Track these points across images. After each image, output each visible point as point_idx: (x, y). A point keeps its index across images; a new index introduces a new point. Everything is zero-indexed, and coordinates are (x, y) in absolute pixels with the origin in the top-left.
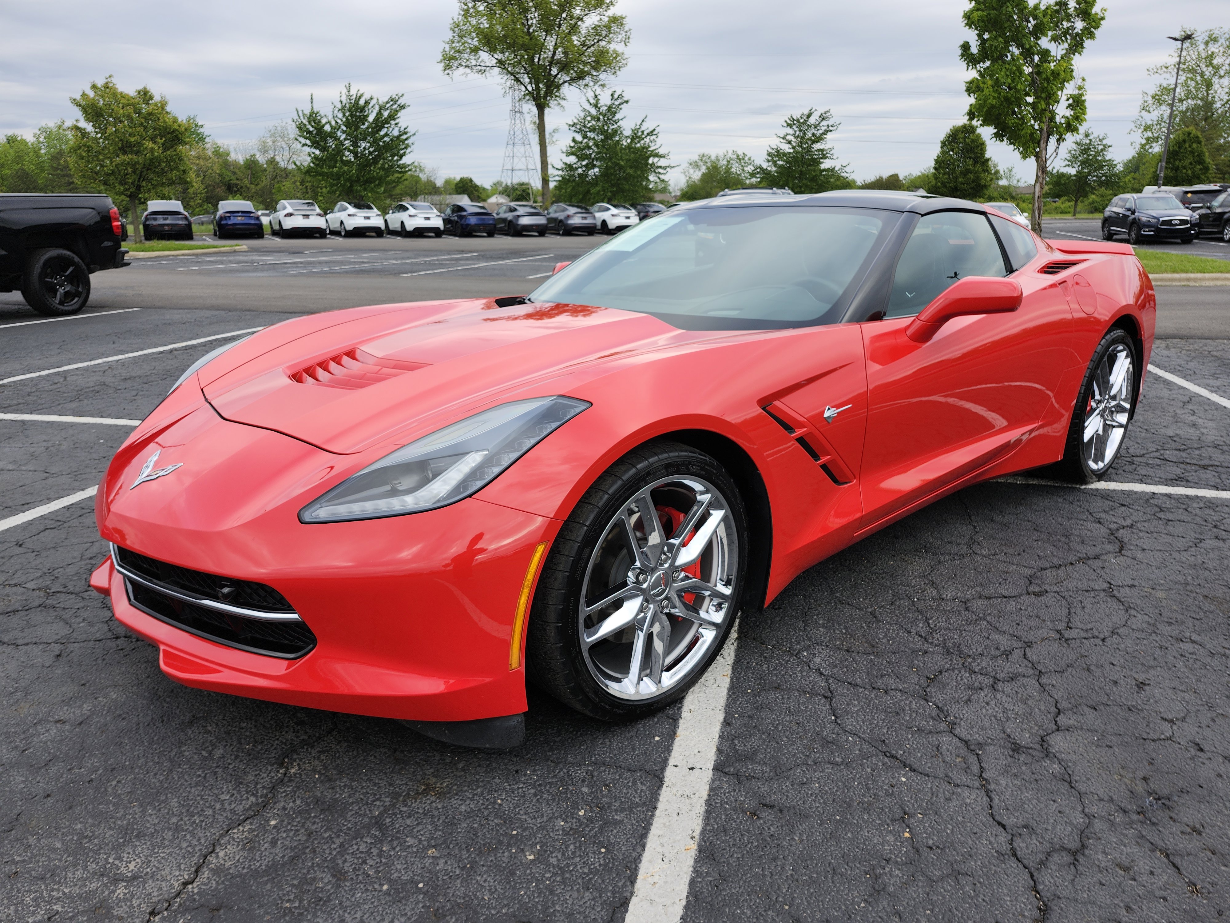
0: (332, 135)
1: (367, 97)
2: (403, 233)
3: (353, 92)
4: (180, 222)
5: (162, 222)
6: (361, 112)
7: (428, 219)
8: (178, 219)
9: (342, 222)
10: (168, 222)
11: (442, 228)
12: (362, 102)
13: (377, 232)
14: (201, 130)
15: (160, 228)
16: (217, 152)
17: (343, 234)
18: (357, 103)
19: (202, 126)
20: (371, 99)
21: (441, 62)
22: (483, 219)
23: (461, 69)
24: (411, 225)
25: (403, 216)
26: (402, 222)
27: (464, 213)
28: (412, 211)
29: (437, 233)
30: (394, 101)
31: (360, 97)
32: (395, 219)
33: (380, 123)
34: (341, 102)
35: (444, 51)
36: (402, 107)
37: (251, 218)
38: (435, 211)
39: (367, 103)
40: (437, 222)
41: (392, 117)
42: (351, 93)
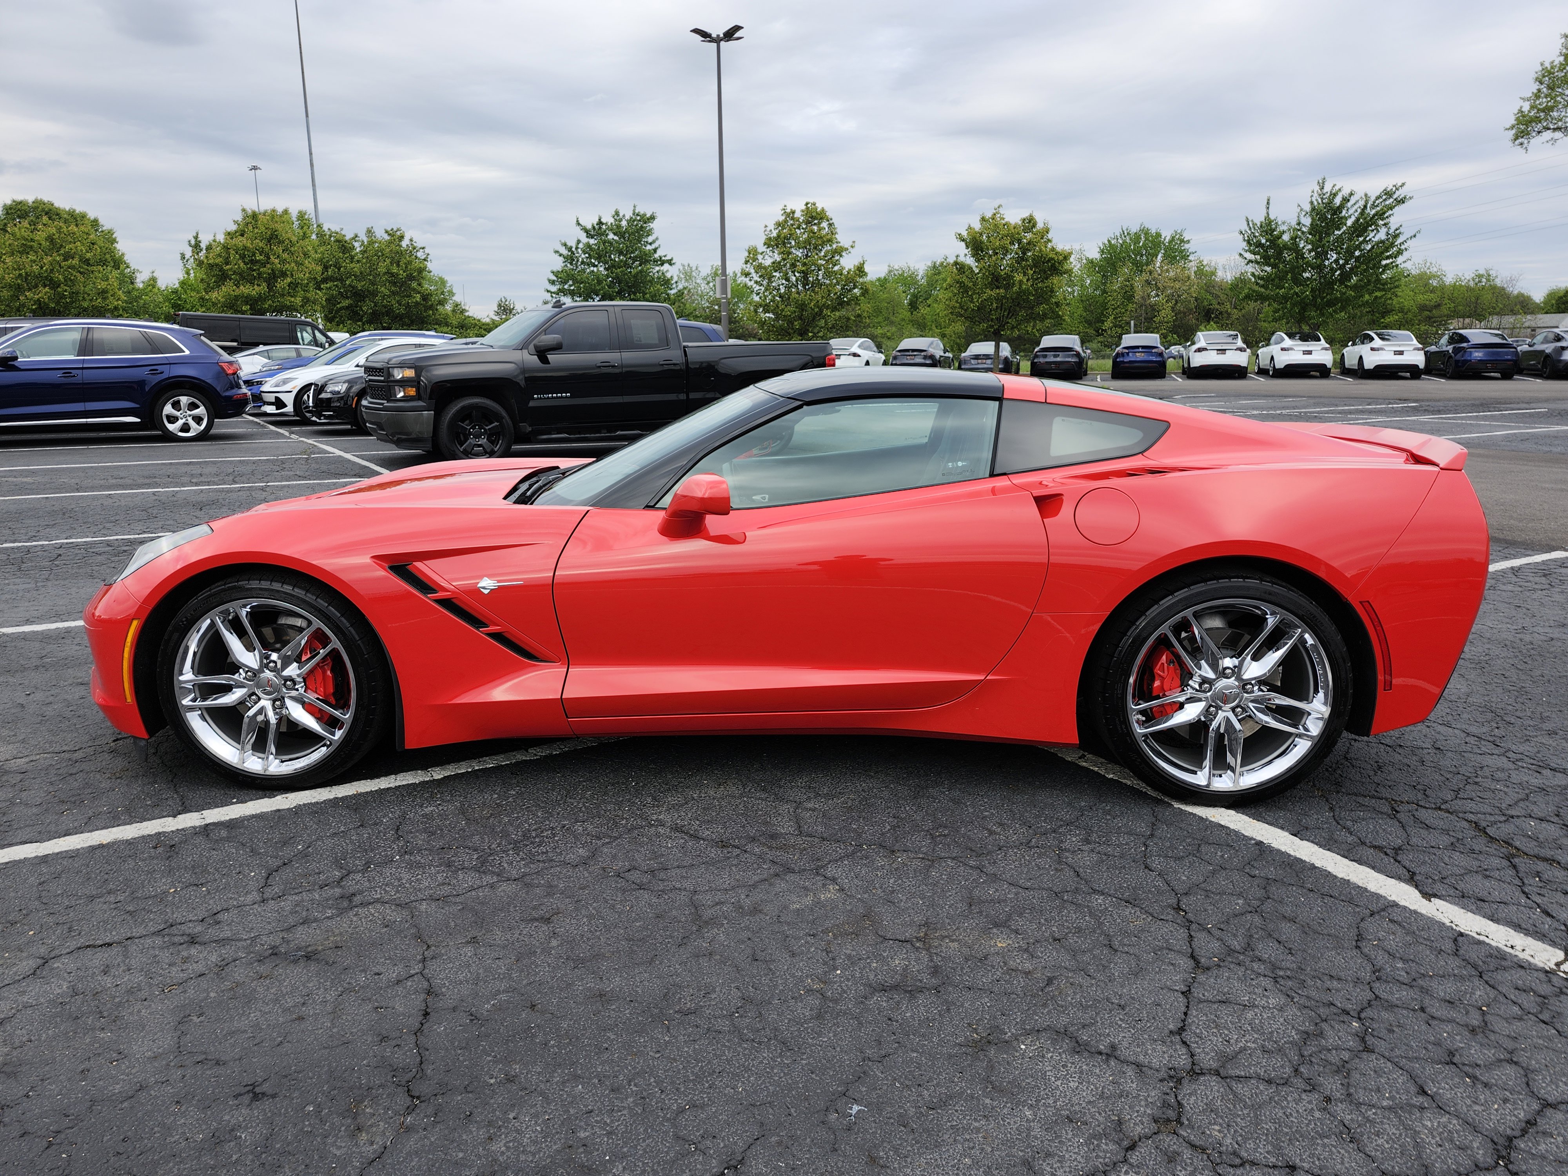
0: (1293, 247)
1: (1345, 192)
2: (1361, 373)
3: (1327, 188)
4: (1070, 360)
5: (1052, 359)
6: (1334, 213)
7: (1401, 353)
8: (1069, 356)
9: (1272, 358)
10: (1058, 359)
11: (1422, 365)
12: (1338, 201)
13: (1321, 371)
14: (1187, 246)
15: (1047, 367)
16: (1200, 272)
17: (1271, 373)
18: (1331, 201)
19: (1188, 242)
20: (1351, 194)
21: (1512, 127)
22: (1498, 353)
23: (1547, 135)
24: (1371, 361)
25: (1363, 350)
26: (1361, 357)
27: (1465, 345)
28: (1377, 342)
29: (1413, 372)
30: (1389, 194)
31: (1335, 195)
32: (1352, 353)
33: (1362, 227)
34: (1312, 203)
35: (1521, 111)
36: (1401, 201)
37: (1152, 354)
38: (1415, 342)
39: (1346, 200)
40: (1418, 359)
41: (1381, 215)
42: (1325, 191)
